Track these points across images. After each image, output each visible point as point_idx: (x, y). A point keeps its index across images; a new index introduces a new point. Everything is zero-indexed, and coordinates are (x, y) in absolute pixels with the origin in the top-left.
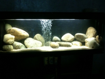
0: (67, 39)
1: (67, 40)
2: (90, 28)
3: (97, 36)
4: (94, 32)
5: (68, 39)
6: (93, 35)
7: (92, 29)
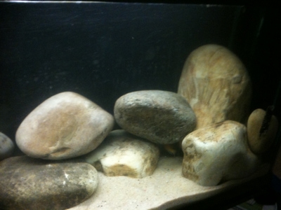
0: (58, 145)
1: (63, 149)
2: (212, 54)
3: (256, 116)
4: (232, 87)
5: (67, 143)
6: (230, 103)
7: (223, 63)
